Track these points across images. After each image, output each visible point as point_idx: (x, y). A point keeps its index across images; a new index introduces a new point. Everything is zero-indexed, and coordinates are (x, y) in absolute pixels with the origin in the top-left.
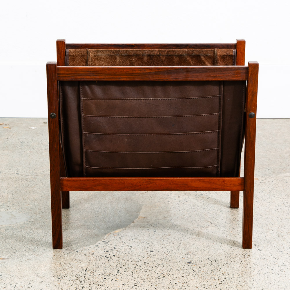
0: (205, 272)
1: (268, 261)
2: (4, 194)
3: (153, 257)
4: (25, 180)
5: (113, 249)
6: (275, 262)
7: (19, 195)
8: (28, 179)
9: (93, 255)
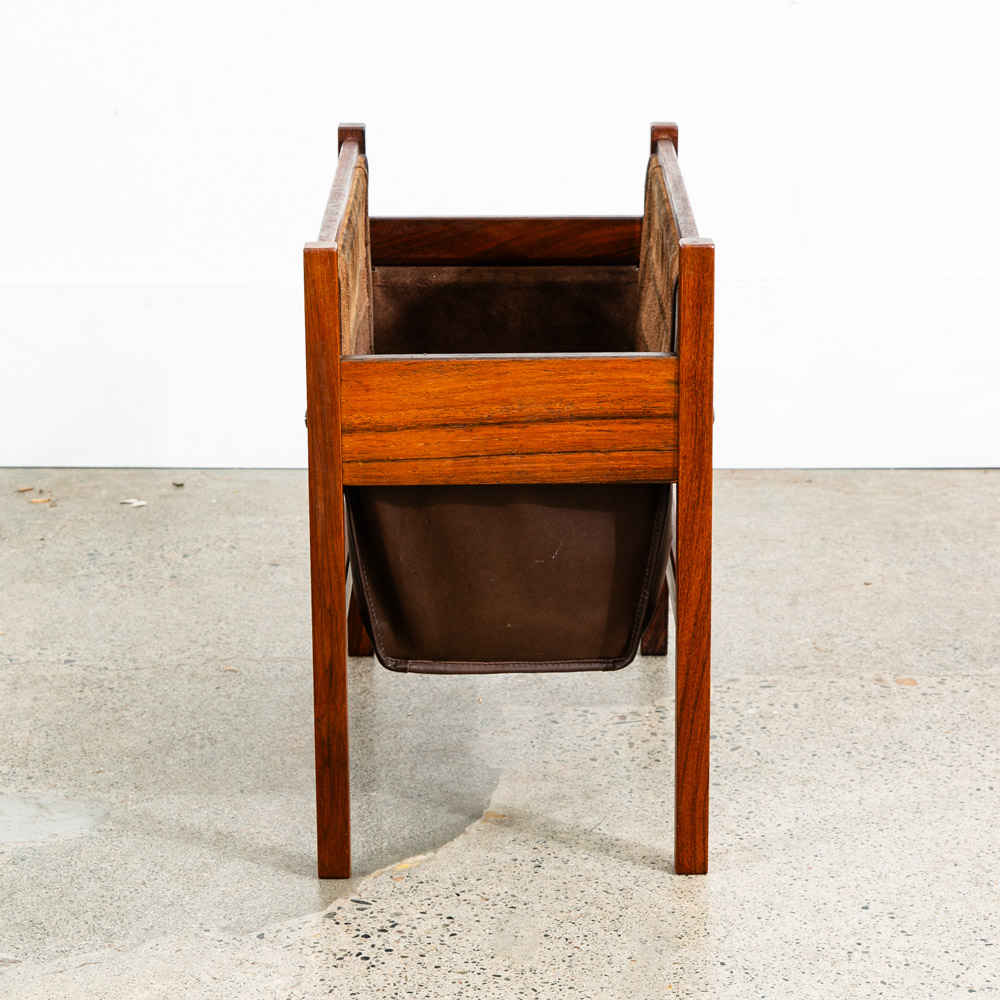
1: (935, 973)
2: (16, 734)
4: (95, 686)
5: (388, 929)
6: (958, 977)
7: (72, 737)
9: (316, 950)
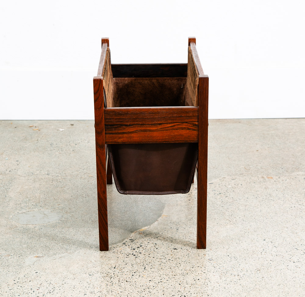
0: (225, 268)
1: (284, 258)
2: (36, 194)
3: (177, 254)
4: (55, 181)
5: (140, 247)
6: (290, 258)
7: (51, 195)
8: (57, 179)
9: (121, 253)
